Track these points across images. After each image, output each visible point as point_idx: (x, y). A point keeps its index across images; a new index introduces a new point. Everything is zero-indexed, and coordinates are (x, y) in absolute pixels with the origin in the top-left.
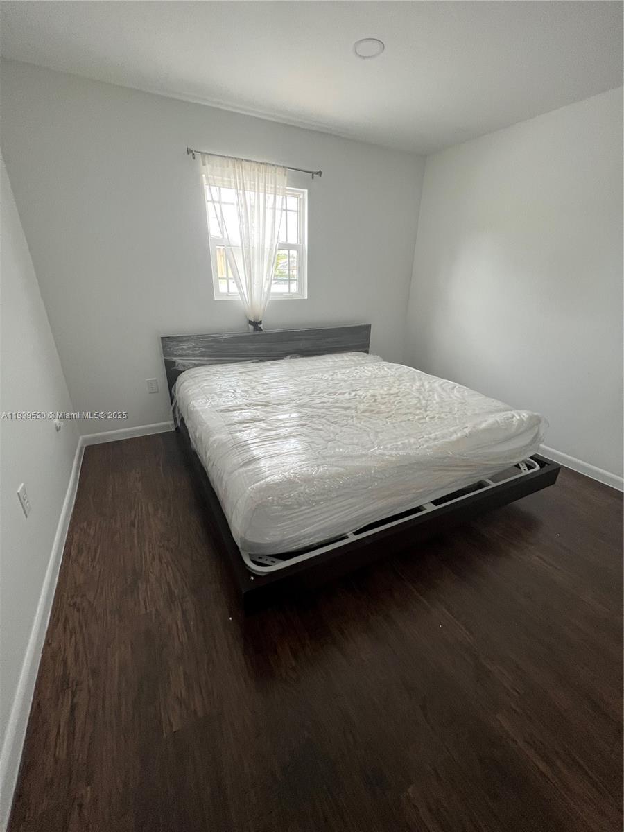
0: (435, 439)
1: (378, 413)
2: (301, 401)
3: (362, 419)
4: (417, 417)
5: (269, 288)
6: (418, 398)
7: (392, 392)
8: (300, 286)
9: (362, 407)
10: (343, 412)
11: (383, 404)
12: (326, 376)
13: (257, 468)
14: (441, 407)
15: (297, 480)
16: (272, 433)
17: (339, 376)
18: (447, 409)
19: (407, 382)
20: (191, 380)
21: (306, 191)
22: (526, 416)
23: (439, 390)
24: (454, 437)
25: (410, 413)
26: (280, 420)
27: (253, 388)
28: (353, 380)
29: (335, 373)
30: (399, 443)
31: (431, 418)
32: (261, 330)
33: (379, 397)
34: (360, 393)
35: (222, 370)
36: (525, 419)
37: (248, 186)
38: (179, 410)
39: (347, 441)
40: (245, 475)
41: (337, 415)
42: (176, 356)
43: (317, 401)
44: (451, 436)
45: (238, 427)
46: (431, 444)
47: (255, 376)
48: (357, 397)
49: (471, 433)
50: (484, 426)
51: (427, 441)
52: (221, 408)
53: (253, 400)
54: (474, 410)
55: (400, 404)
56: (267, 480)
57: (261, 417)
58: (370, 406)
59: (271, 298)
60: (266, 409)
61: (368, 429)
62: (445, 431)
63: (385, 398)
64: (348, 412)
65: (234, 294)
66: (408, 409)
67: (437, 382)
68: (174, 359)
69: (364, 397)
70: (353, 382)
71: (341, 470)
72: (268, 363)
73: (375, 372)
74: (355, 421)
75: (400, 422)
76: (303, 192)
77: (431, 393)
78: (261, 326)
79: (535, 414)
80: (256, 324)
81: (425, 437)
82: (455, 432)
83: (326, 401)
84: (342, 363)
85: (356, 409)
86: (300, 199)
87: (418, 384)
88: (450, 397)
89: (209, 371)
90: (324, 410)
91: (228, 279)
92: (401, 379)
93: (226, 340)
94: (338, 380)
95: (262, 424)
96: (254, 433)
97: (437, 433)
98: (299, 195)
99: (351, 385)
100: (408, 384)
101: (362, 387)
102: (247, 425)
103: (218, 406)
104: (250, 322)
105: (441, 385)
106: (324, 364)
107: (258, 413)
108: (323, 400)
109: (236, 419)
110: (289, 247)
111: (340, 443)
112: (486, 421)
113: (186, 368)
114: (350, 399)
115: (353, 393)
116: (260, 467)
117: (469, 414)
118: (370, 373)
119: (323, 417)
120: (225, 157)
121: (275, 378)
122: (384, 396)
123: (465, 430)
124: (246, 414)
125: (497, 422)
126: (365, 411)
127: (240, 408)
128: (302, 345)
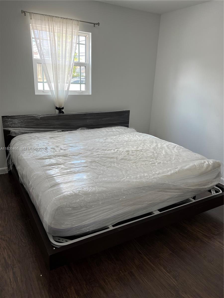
0: (158, 174)
1: (129, 160)
2: (86, 154)
3: (119, 164)
4: (150, 163)
5: (68, 88)
6: (153, 152)
7: (138, 149)
8: (87, 88)
9: (120, 157)
10: (109, 160)
11: (133, 156)
12: (101, 140)
13: (59, 188)
14: (165, 157)
15: (80, 194)
16: (68, 171)
17: (109, 140)
18: (169, 159)
19: (148, 144)
20: (20, 142)
21: (91, 33)
22: (212, 162)
23: (166, 148)
24: (169, 173)
25: (147, 160)
26: (73, 164)
27: (57, 147)
28: (117, 142)
29: (107, 138)
30: (138, 176)
31: (158, 163)
32: (63, 112)
33: (131, 152)
34: (120, 149)
35: (38, 136)
36: (211, 164)
37: (57, 30)
38: (12, 160)
39: (109, 175)
40: (52, 192)
41: (105, 161)
42: (10, 127)
43: (95, 154)
44: (168, 172)
45: (48, 168)
46: (156, 176)
47: (59, 140)
48: (118, 152)
49: (179, 171)
50: (187, 167)
51: (154, 175)
52: (39, 157)
53: (58, 153)
54: (184, 159)
55: (142, 156)
56: (63, 194)
57: (62, 162)
58: (125, 157)
59: (69, 94)
60: (65, 158)
61: (122, 169)
62: (165, 170)
63: (134, 152)
64: (112, 160)
65: (47, 91)
66: (146, 158)
67: (165, 144)
68: (10, 129)
69: (122, 152)
70: (117, 144)
71: (104, 189)
72: (67, 132)
73: (130, 138)
74: (116, 165)
75: (141, 165)
76: (89, 34)
77: (161, 150)
78: (63, 110)
79: (217, 161)
80: (60, 109)
81: (153, 173)
82: (170, 170)
83: (100, 154)
84: (112, 133)
85: (117, 158)
86: (87, 37)
87: (155, 145)
88: (172, 152)
89: (31, 137)
90: (98, 159)
91: (43, 82)
92: (145, 142)
93: (42, 119)
94: (108, 142)
95: (62, 166)
96: (57, 170)
97: (160, 171)
98: (87, 35)
99: (116, 145)
100: (148, 145)
101: (121, 147)
102: (54, 166)
103: (37, 157)
104: (57, 108)
105: (167, 146)
106: (101, 133)
107: (60, 160)
108: (99, 153)
109: (47, 164)
110: (80, 64)
111: (105, 176)
112: (189, 165)
113: (17, 134)
114: (114, 153)
115: (116, 150)
116: (60, 188)
117: (180, 161)
118: (127, 139)
119: (98, 163)
120: (43, 15)
121: (71, 141)
122: (133, 152)
123: (176, 169)
124: (53, 161)
125: (195, 165)
126: (122, 159)
127: (50, 157)
128: (88, 122)
